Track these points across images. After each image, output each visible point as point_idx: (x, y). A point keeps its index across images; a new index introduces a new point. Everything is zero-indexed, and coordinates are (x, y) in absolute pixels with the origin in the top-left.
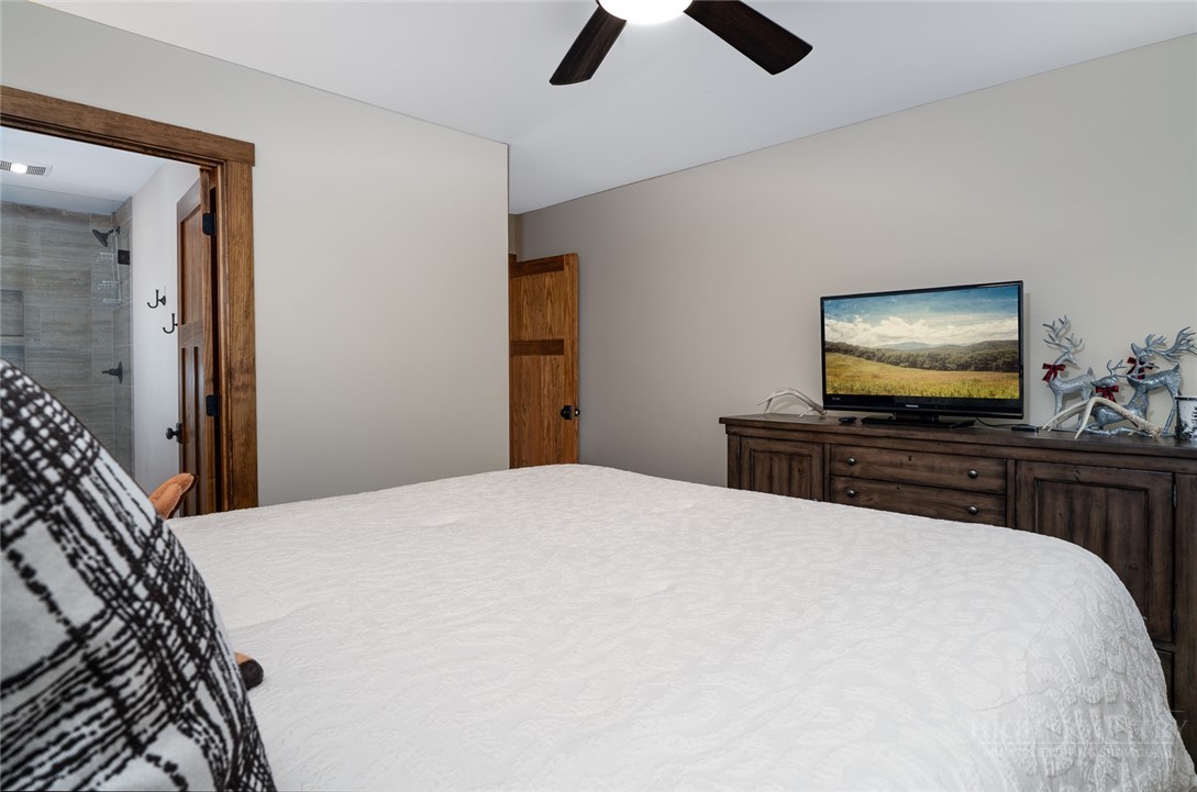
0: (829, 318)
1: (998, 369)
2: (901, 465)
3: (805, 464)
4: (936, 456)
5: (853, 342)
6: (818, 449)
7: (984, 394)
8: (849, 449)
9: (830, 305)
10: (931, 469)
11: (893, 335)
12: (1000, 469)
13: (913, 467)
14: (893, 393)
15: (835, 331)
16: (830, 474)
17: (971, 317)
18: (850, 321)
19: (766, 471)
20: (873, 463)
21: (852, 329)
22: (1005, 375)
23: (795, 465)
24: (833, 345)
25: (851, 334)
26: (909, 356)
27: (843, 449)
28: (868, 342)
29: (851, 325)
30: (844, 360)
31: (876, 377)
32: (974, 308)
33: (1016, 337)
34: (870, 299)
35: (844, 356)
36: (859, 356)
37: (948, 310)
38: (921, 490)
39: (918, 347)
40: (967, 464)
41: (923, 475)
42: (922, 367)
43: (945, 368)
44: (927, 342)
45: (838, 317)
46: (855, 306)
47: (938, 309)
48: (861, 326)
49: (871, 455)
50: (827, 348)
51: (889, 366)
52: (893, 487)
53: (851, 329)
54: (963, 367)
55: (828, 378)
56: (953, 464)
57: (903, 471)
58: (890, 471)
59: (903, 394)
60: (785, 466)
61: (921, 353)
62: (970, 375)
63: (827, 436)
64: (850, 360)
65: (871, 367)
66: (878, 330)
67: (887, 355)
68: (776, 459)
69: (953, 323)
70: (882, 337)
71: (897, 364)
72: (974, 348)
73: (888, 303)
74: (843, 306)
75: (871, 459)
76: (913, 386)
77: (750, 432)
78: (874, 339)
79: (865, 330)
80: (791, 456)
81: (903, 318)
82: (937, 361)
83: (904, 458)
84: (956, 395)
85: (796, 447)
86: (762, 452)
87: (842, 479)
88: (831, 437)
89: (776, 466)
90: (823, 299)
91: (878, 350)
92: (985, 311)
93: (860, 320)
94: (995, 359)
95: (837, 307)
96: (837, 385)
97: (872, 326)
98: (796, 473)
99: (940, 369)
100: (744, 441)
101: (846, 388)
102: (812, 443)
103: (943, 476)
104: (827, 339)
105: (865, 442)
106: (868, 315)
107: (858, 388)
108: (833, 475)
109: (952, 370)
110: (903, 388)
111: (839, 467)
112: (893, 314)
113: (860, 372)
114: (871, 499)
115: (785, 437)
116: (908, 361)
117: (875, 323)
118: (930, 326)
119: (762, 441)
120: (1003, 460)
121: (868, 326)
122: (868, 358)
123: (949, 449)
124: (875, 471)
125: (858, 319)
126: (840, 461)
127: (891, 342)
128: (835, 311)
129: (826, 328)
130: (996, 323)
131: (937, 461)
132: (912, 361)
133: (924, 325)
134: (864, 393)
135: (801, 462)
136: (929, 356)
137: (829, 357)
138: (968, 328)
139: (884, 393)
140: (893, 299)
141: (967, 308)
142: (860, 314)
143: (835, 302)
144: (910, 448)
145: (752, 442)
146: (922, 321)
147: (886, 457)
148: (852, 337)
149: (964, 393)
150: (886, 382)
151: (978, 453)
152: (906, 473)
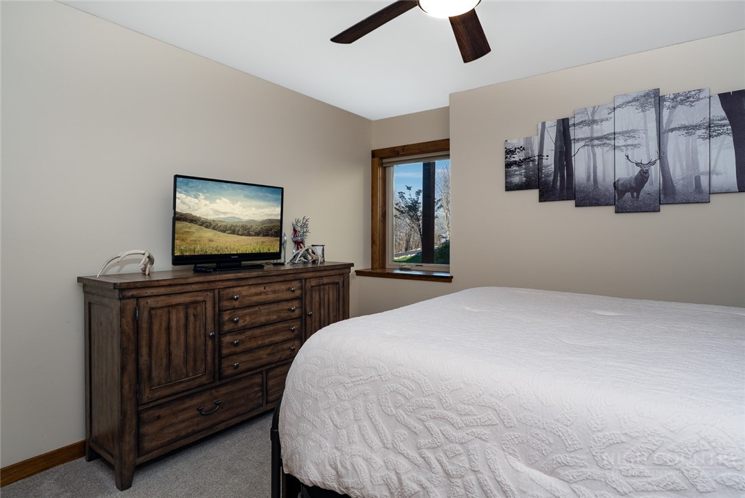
0: (180, 193)
1: (272, 235)
2: (260, 294)
3: (199, 309)
4: (276, 284)
5: (197, 213)
6: (210, 294)
7: (266, 251)
8: (232, 290)
9: (182, 182)
10: (274, 292)
11: (224, 211)
12: (299, 285)
13: (266, 293)
14: (221, 252)
15: (184, 203)
16: (219, 311)
17: (262, 203)
18: (196, 197)
19: (164, 325)
20: (246, 296)
21: (197, 204)
22: (274, 238)
23: (191, 311)
24: (181, 214)
25: (196, 207)
26: (232, 226)
27: (228, 290)
28: (207, 215)
29: (196, 201)
30: (190, 228)
31: (211, 241)
32: (263, 199)
33: (279, 218)
34: (210, 183)
35: (189, 224)
36: (201, 225)
37: (252, 198)
38: (270, 306)
39: (237, 220)
40: (288, 286)
41: (271, 297)
42: (238, 234)
43: (249, 235)
44: (241, 217)
45: (186, 192)
46: (200, 186)
47: (247, 196)
48: (204, 202)
49: (245, 291)
50: (178, 218)
51: (219, 233)
52: (257, 309)
53: (194, 203)
54: (257, 234)
55: (177, 242)
56: (284, 287)
57: (261, 297)
58: (255, 299)
59: (227, 253)
60: (182, 315)
61: (238, 224)
62: (260, 239)
63: (217, 283)
64: (194, 227)
65: (208, 234)
66: (214, 206)
67: (219, 225)
68: (174, 312)
69: (255, 207)
70: (216, 212)
71: (224, 231)
72: (263, 222)
73: (221, 187)
74: (191, 185)
75: (244, 293)
76: (232, 247)
77: (149, 292)
78: (211, 213)
79: (206, 205)
80: (187, 306)
81: (228, 199)
82: (244, 230)
83: (261, 289)
84: (254, 252)
85: (194, 296)
86: (162, 307)
87: (228, 312)
88: (220, 283)
89: (174, 317)
90: (176, 177)
91: (213, 221)
92: (268, 201)
93: (203, 197)
94: (271, 230)
95: (187, 184)
96: (184, 248)
97: (211, 203)
98: (191, 318)
99: (247, 235)
100: (142, 302)
101: (190, 250)
102: (206, 290)
103: (279, 294)
104: (177, 210)
105: (242, 283)
106: (208, 194)
107: (199, 249)
108: (221, 311)
109: (252, 236)
110: (227, 248)
111: (226, 304)
112: (224, 196)
113: (201, 237)
114: (245, 321)
115: (184, 291)
116: (230, 229)
117: (212, 201)
118: (244, 207)
119: (162, 298)
120: (300, 280)
121: (207, 202)
122: (207, 227)
123: (282, 279)
124: (247, 301)
125: (202, 196)
126: (227, 300)
127: (222, 216)
128: (185, 188)
129: (177, 200)
130: (272, 208)
131: (277, 287)
132: (233, 230)
133: (240, 206)
134: (203, 253)
135: (195, 308)
136: (242, 227)
137: (179, 225)
138: (261, 210)
139: (216, 253)
140: (224, 185)
141: (261, 198)
142: (203, 193)
143: (185, 180)
144: (265, 282)
145: (151, 302)
146: (239, 203)
147: (253, 290)
148: (196, 210)
149: (257, 251)
150: (218, 244)
151: (292, 279)
152: (263, 298)
